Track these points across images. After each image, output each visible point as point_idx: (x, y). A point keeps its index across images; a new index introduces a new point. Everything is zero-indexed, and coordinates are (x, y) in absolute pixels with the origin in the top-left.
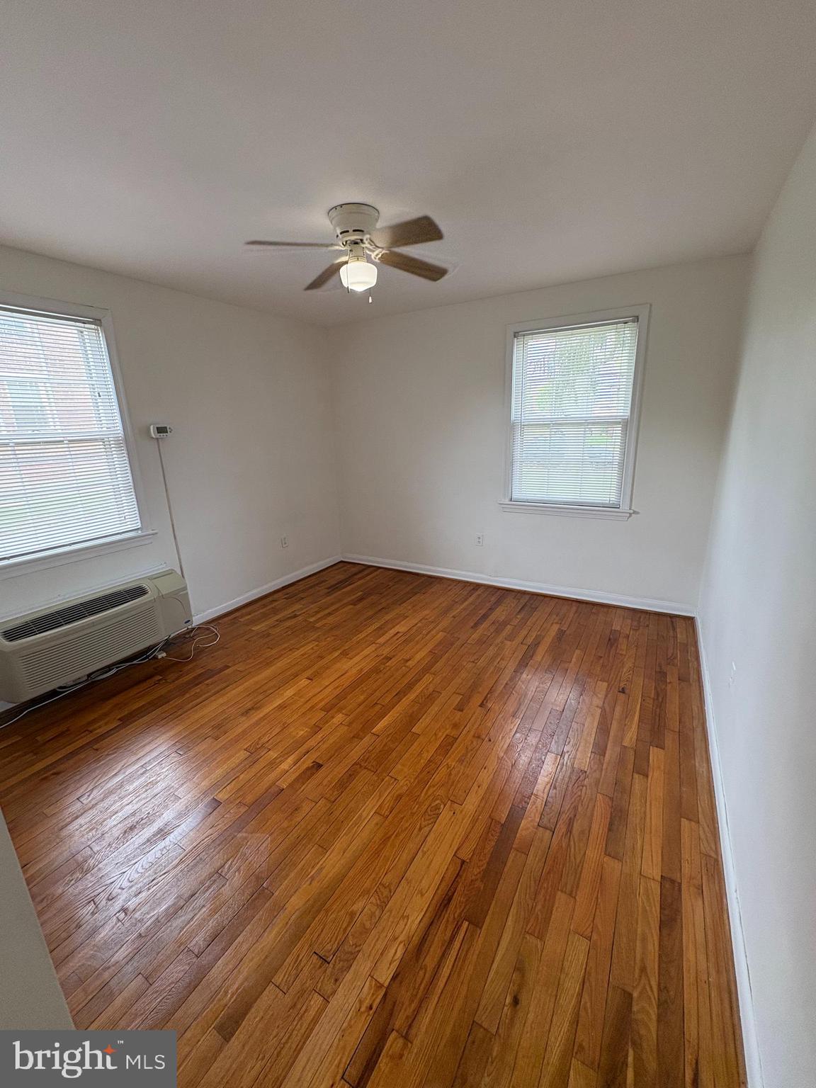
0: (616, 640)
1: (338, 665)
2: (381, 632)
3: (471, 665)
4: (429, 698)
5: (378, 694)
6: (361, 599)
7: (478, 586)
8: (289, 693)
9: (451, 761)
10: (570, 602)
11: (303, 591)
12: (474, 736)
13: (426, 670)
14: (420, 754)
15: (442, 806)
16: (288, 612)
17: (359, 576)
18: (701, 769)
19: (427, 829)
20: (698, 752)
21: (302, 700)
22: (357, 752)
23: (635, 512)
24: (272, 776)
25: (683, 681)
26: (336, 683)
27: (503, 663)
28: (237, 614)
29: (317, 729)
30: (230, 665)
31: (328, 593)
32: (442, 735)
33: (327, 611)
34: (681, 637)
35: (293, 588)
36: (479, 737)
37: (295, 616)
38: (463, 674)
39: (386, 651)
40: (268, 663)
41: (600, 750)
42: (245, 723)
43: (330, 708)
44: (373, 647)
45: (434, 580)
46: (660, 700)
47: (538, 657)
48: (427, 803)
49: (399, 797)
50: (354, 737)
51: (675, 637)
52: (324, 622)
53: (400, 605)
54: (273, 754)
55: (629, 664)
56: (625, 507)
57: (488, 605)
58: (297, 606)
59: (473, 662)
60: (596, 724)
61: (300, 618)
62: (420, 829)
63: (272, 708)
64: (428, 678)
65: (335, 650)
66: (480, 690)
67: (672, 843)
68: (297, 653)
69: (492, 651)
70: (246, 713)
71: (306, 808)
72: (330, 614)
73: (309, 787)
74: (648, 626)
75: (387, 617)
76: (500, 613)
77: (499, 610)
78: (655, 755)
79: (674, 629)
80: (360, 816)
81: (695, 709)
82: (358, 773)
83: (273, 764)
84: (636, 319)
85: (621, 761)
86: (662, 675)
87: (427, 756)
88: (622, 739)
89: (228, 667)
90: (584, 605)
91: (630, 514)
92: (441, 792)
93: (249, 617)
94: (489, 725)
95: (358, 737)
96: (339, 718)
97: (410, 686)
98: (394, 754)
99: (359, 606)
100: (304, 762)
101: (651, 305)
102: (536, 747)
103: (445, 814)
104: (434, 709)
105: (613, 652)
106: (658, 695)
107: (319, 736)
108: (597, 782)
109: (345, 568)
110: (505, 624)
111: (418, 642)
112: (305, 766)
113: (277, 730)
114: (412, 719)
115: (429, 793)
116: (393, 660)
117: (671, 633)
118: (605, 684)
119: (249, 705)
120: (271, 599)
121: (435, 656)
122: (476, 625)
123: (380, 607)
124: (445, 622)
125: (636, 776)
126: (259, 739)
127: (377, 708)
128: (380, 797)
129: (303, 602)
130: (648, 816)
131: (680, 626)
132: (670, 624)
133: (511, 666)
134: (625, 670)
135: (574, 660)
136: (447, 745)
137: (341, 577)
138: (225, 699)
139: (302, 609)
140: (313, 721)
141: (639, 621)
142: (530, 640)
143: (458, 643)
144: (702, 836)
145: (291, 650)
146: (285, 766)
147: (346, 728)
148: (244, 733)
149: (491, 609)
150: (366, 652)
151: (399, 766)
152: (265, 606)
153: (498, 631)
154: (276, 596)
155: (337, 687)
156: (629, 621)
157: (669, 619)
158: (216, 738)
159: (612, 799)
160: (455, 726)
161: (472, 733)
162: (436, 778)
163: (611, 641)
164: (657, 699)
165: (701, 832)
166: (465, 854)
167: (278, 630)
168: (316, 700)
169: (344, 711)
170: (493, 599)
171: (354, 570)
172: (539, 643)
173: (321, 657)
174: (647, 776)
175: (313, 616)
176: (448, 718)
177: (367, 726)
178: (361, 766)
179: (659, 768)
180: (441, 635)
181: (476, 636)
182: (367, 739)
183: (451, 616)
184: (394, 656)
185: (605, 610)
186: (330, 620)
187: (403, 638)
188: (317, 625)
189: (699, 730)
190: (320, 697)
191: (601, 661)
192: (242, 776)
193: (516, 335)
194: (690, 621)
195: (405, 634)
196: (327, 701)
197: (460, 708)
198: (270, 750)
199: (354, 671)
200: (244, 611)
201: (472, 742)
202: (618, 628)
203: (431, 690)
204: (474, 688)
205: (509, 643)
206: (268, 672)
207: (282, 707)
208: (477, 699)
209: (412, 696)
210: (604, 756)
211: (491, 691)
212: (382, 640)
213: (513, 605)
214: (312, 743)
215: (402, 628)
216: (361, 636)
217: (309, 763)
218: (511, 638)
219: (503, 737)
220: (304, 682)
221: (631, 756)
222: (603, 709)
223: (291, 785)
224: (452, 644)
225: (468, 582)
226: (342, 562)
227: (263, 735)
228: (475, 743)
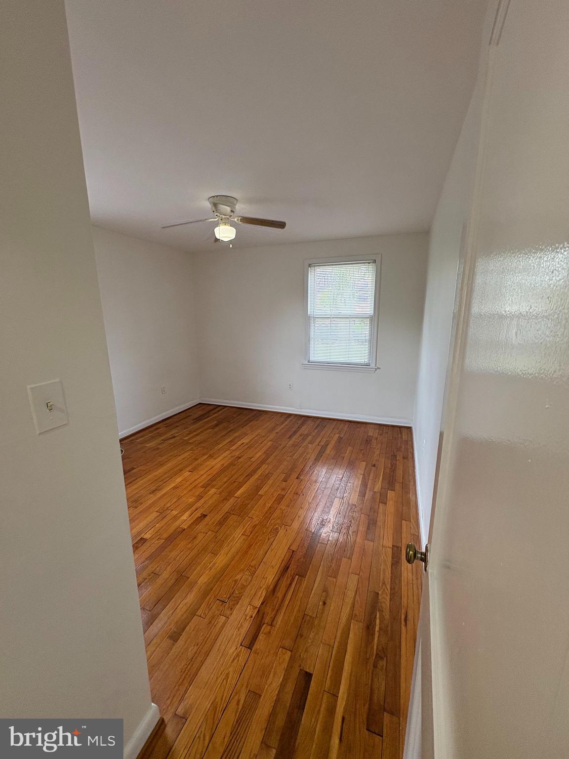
0: (371, 440)
1: (208, 463)
2: (232, 443)
3: (290, 458)
4: (267, 477)
5: (235, 476)
6: (217, 425)
7: (290, 415)
8: (179, 480)
9: (282, 506)
10: (344, 422)
11: (177, 422)
12: (294, 494)
13: (263, 462)
14: (265, 504)
15: (280, 528)
16: (169, 435)
17: (214, 411)
18: (412, 498)
19: (272, 539)
20: (411, 492)
21: (188, 483)
22: (227, 507)
23: (378, 368)
24: (178, 523)
25: (405, 459)
26: (209, 472)
27: (308, 456)
28: (133, 438)
29: (200, 497)
30: (135, 467)
31: (194, 422)
32: (276, 495)
33: (195, 433)
34: (404, 437)
35: (171, 420)
36: (297, 494)
37: (174, 437)
38: (285, 463)
39: (237, 454)
40: (161, 464)
41: (362, 494)
42: (153, 498)
43: (207, 486)
44: (228, 452)
45: (261, 412)
46: (393, 468)
47: (328, 452)
48: (271, 527)
49: (255, 526)
50: (224, 499)
51: (402, 438)
52: (195, 439)
53: (242, 427)
54: (175, 513)
55: (377, 452)
56: (373, 365)
57: (297, 426)
58: (174, 431)
59: (290, 456)
60: (360, 482)
61: (177, 438)
62: (268, 540)
63: (168, 489)
64: (264, 466)
65: (204, 455)
66: (296, 470)
67: (398, 531)
68: (180, 458)
69: (301, 450)
70: (153, 492)
71: (200, 537)
72: (197, 435)
73: (201, 526)
74: (387, 432)
75: (236, 434)
76: (304, 430)
77: (304, 428)
78: (391, 494)
79: (401, 434)
80: (234, 537)
81: (411, 471)
82: (229, 517)
83: (175, 518)
84: (375, 261)
85: (373, 499)
86: (395, 456)
87: (268, 505)
88: (374, 488)
89: (134, 469)
90: (353, 424)
91: (376, 369)
92: (278, 521)
93: (142, 439)
94: (303, 487)
95: (226, 499)
96: (213, 490)
97: (254, 471)
98: (249, 506)
99: (217, 429)
100: (195, 515)
101: (382, 255)
102: (329, 496)
103: (282, 532)
104: (270, 482)
105: (368, 447)
106: (392, 466)
107: (203, 501)
108: (361, 509)
109: (203, 407)
110: (307, 435)
111: (256, 448)
112: (197, 516)
113: (175, 501)
114: (258, 488)
115: (272, 523)
116: (242, 458)
117: (400, 436)
118: (364, 463)
119: (154, 488)
120: (155, 427)
121: (268, 454)
122: (290, 437)
123: (230, 429)
124: (272, 436)
125: (381, 504)
126: (165, 505)
127: (236, 483)
128: (244, 527)
129: (179, 428)
130: (386, 521)
131: (404, 432)
132: (399, 431)
133: (313, 457)
134: (375, 455)
135: (348, 452)
136: (280, 499)
137: (201, 413)
138: (136, 486)
139: (178, 433)
140: (197, 493)
141: (383, 431)
142: (322, 443)
143: (280, 447)
144: (412, 527)
145: (175, 456)
146: (184, 517)
147: (219, 495)
148: (154, 503)
149: (299, 428)
150: (225, 455)
151: (253, 512)
152: (151, 432)
153: (304, 440)
154: (158, 426)
155: (210, 475)
156: (378, 431)
157: (398, 429)
158: (136, 507)
159: (369, 516)
160: (283, 489)
161: (293, 493)
162: (275, 515)
163: (368, 441)
164: (392, 468)
165: (411, 525)
166: (294, 548)
167: (164, 445)
168: (197, 482)
169: (215, 487)
170: (300, 422)
171: (211, 408)
172: (328, 445)
173: (196, 459)
174: (386, 504)
175: (187, 436)
176: (278, 486)
177: (231, 494)
178: (230, 514)
179: (392, 499)
180: (270, 444)
181: (291, 442)
182: (232, 500)
183: (275, 432)
184: (242, 456)
185: (365, 425)
186: (198, 438)
187: (246, 446)
188: (191, 441)
189: (412, 481)
190: (199, 481)
191: (363, 452)
192: (157, 525)
193: (310, 266)
194: (410, 428)
195: (247, 444)
196: (203, 482)
197: (285, 480)
198: (172, 510)
199: (219, 465)
200: (138, 435)
201: (293, 497)
202: (372, 435)
203: (267, 472)
204: (292, 470)
205: (310, 445)
206: (161, 470)
207: (175, 488)
208: (295, 475)
209: (256, 476)
210: (365, 497)
211: (302, 470)
212: (234, 448)
213: (312, 425)
214: (199, 504)
215: (245, 440)
216: (220, 446)
217: (199, 515)
218: (311, 442)
219: (310, 493)
220: (187, 474)
221: (378, 496)
222: (364, 475)
223: (189, 527)
224: (277, 448)
225: (283, 413)
226: (200, 404)
227: (167, 503)
228: (295, 497)
